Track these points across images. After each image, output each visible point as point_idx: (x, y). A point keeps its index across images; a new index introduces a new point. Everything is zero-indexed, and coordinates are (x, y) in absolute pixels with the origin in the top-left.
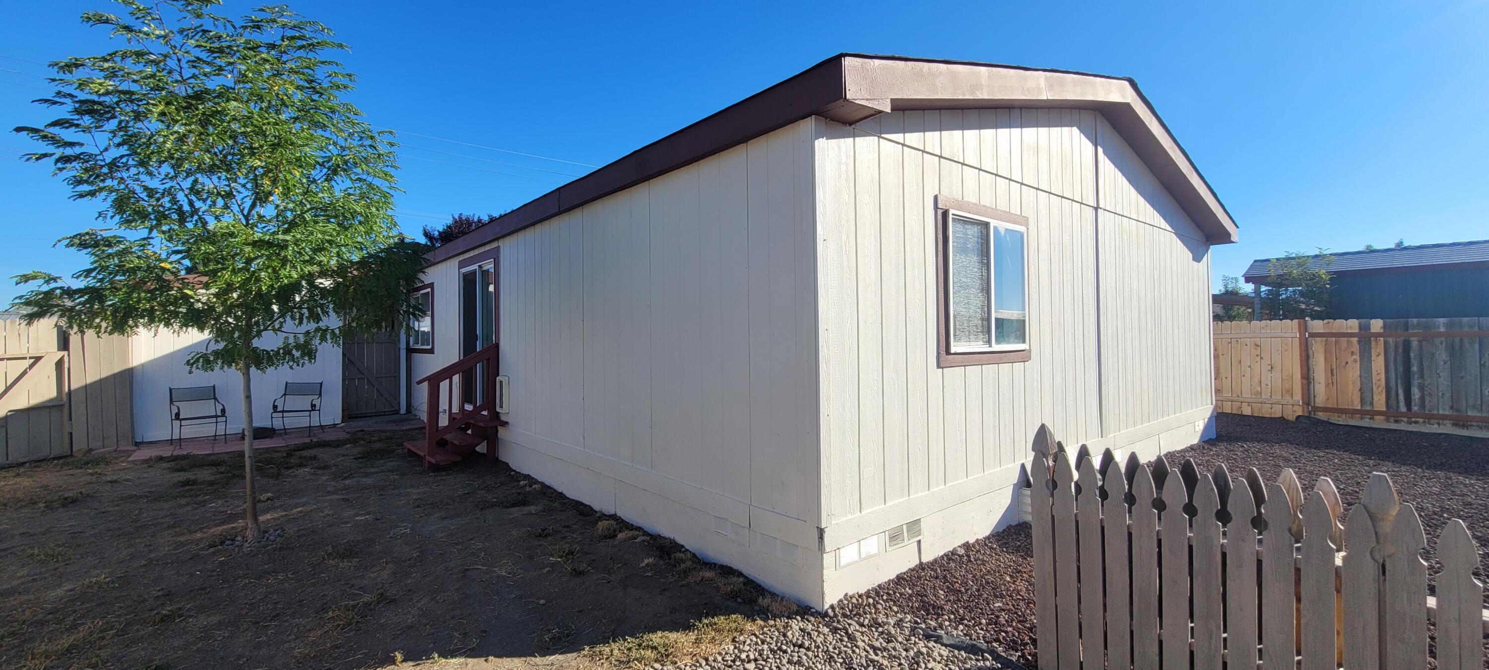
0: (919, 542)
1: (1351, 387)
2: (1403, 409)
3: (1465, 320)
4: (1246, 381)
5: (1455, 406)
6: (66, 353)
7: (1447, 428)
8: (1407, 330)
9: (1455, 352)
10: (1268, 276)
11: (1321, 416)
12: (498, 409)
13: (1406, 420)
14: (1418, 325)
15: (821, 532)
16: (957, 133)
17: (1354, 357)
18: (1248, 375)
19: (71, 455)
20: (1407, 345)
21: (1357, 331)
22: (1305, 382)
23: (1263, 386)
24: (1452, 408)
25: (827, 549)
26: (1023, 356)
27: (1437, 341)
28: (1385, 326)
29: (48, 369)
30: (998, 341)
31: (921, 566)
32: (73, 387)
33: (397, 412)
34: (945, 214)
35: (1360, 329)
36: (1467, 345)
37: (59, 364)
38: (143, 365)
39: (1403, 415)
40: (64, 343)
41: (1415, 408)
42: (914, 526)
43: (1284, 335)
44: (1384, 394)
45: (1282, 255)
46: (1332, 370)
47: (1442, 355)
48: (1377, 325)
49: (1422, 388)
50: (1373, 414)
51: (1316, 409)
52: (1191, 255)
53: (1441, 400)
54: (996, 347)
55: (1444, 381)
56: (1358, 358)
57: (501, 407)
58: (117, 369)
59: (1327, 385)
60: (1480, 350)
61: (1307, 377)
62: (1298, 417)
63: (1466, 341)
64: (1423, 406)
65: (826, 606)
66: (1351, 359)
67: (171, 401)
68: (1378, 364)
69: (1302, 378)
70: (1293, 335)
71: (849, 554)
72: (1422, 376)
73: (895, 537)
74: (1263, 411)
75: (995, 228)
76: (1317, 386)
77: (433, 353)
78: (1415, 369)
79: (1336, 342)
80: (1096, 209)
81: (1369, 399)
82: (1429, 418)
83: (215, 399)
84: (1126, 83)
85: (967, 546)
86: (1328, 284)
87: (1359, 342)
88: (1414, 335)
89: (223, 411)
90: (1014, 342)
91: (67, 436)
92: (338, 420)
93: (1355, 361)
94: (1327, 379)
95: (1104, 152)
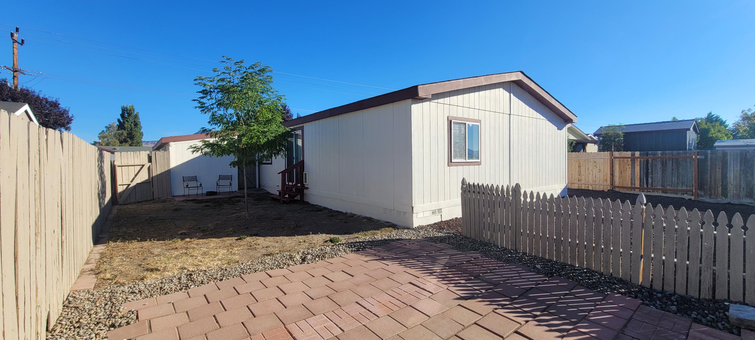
0: (441, 215)
1: (627, 178)
2: (645, 186)
3: (667, 152)
4: (590, 176)
5: (663, 185)
6: (151, 163)
7: (660, 194)
8: (648, 156)
9: (664, 164)
10: (601, 134)
11: (617, 190)
12: (304, 183)
13: (646, 190)
14: (652, 153)
15: (413, 208)
16: (456, 97)
17: (629, 166)
18: (591, 174)
19: (154, 199)
20: (647, 161)
21: (630, 156)
22: (611, 176)
23: (597, 178)
24: (662, 186)
25: (414, 212)
26: (479, 164)
27: (658, 160)
28: (640, 154)
29: (145, 169)
30: (469, 159)
31: (442, 221)
32: (153, 175)
33: (255, 187)
34: (451, 121)
35: (632, 155)
36: (668, 161)
37: (149, 168)
38: (173, 168)
39: (645, 188)
40: (150, 160)
41: (649, 186)
42: (440, 210)
43: (604, 158)
44: (639, 180)
45: (607, 125)
46: (621, 172)
47: (659, 166)
48: (637, 154)
49: (652, 178)
50: (635, 188)
51: (615, 187)
52: (556, 128)
53: (658, 183)
54: (468, 161)
55: (660, 175)
56: (630, 166)
57: (306, 182)
58: (166, 170)
59: (619, 177)
60: (672, 163)
61: (612, 175)
62: (609, 190)
63: (667, 160)
64: (652, 185)
65: (414, 227)
66: (628, 167)
67: (184, 181)
68: (637, 169)
69: (610, 174)
70: (608, 158)
71: (420, 215)
72: (652, 174)
73: (434, 212)
74: (597, 188)
75: (468, 124)
76: (616, 178)
77: (272, 164)
78: (650, 171)
79: (623, 160)
80: (510, 115)
81: (634, 183)
82: (654, 190)
83: (197, 180)
84: (520, 73)
85: (456, 218)
86: (622, 138)
87: (631, 161)
88: (650, 158)
89: (201, 185)
90: (475, 159)
91: (152, 192)
92: (237, 190)
93: (629, 168)
94: (619, 175)
95: (514, 95)
